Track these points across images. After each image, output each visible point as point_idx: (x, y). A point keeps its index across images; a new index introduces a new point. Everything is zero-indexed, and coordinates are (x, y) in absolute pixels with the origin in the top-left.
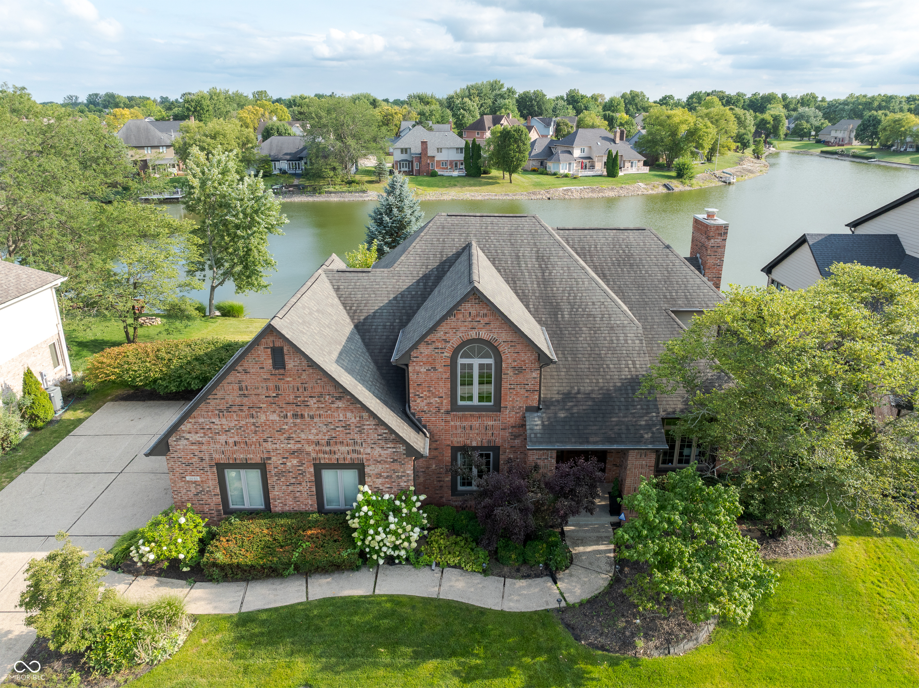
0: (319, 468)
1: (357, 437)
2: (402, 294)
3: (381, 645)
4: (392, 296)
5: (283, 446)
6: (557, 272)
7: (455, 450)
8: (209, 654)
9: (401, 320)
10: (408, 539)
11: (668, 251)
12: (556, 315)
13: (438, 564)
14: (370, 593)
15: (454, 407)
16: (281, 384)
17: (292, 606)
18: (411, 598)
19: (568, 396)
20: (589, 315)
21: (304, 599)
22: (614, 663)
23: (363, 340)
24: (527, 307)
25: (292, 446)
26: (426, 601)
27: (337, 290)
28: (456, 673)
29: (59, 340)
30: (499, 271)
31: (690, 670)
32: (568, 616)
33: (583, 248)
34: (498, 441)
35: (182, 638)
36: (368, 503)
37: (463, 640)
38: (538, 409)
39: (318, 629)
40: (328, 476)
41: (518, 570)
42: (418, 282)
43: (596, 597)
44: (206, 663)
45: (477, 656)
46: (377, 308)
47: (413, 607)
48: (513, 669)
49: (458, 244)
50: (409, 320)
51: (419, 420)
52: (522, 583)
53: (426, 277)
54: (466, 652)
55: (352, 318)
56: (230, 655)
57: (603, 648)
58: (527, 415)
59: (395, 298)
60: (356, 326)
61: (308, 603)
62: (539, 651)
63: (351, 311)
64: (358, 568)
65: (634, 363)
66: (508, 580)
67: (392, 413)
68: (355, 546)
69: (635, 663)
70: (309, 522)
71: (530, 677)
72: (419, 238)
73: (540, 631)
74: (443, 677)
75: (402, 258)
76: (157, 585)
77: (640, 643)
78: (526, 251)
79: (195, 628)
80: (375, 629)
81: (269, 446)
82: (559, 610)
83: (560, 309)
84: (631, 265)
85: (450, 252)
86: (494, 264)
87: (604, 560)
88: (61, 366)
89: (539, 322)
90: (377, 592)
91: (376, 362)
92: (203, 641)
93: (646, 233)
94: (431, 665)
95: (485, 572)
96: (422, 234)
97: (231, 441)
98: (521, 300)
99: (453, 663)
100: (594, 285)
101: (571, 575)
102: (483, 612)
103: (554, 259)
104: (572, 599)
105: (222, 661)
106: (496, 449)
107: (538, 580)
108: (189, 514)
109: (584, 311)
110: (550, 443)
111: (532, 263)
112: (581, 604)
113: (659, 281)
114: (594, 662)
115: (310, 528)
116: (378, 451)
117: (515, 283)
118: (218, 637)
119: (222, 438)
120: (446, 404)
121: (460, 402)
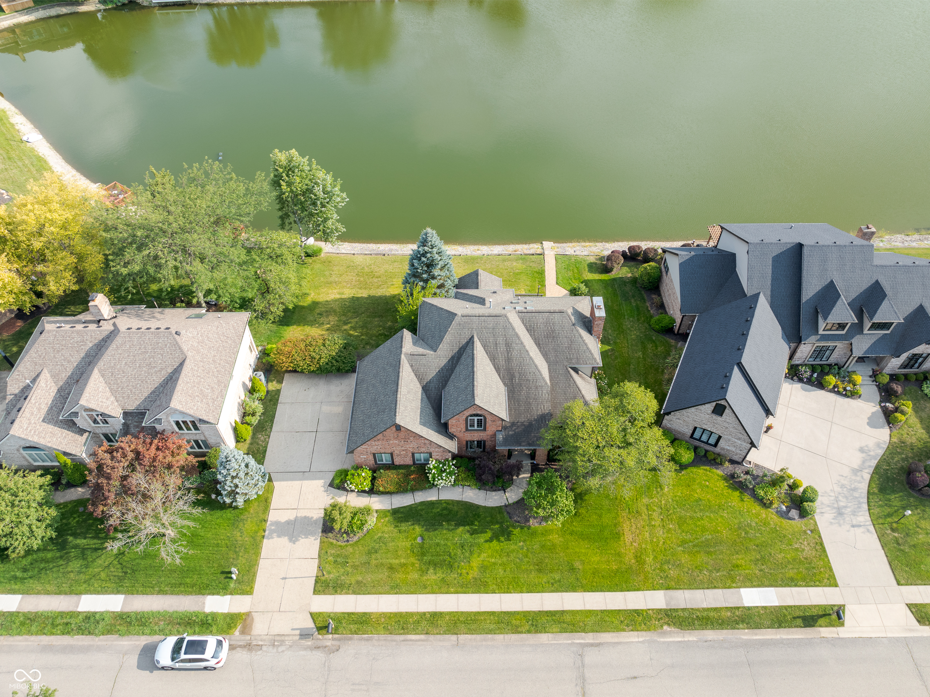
0: (413, 454)
1: (429, 446)
2: (442, 369)
3: (443, 521)
4: (437, 370)
5: (399, 448)
6: (515, 353)
7: (467, 442)
8: (386, 525)
9: (442, 384)
10: (450, 481)
11: (573, 327)
12: (512, 380)
13: (461, 485)
14: (437, 499)
15: (467, 429)
16: (399, 434)
17: (410, 505)
18: (452, 501)
19: (513, 424)
20: (527, 380)
21: (414, 503)
22: (522, 528)
23: (426, 395)
24: (499, 375)
25: (403, 448)
26: (458, 502)
27: (412, 366)
28: (468, 531)
29: (251, 343)
30: (487, 354)
31: (546, 531)
32: (508, 509)
33: (530, 326)
34: (485, 439)
35: (375, 520)
36: (435, 468)
37: (472, 519)
38: (501, 431)
39: (421, 515)
40: (417, 456)
41: (492, 488)
42: (449, 361)
43: (519, 500)
44: (386, 529)
45: (476, 525)
46: (431, 377)
47: (453, 505)
48: (488, 530)
49: (468, 337)
50: (446, 384)
51: (453, 434)
52: (494, 493)
53: (453, 358)
54: (472, 524)
55: (420, 383)
56: (393, 526)
57: (519, 522)
58: (497, 433)
59: (439, 371)
60: (423, 388)
61: (416, 504)
62: (497, 523)
63: (420, 380)
64: (432, 488)
65: (544, 407)
66: (488, 492)
67: (442, 437)
68: (430, 483)
69: (529, 528)
70: (411, 471)
71: (493, 533)
72: (448, 332)
73: (498, 515)
74: (465, 534)
75: (441, 346)
76: (357, 496)
77: (531, 521)
78: (501, 340)
79: (378, 515)
80: (441, 515)
81: (394, 449)
82: (506, 506)
83: (515, 377)
84: (554, 337)
85: (464, 342)
86: (485, 349)
87: (525, 482)
88: (253, 352)
89: (505, 384)
90: (440, 499)
91: (433, 407)
92: (382, 521)
93: (564, 315)
94: (461, 529)
95: (480, 489)
96: (450, 329)
97: (379, 448)
98: (497, 371)
99: (467, 528)
100: (531, 362)
101: (511, 490)
102: (478, 507)
103: (513, 345)
104: (511, 501)
105: (391, 528)
106: (485, 441)
107: (499, 492)
108: (365, 470)
109: (525, 377)
110: (505, 446)
111: (502, 348)
112: (513, 504)
113: (566, 348)
114: (515, 527)
115: (412, 475)
116: (437, 450)
117: (494, 361)
118: (387, 519)
119: (376, 447)
120: (464, 429)
121: (469, 428)
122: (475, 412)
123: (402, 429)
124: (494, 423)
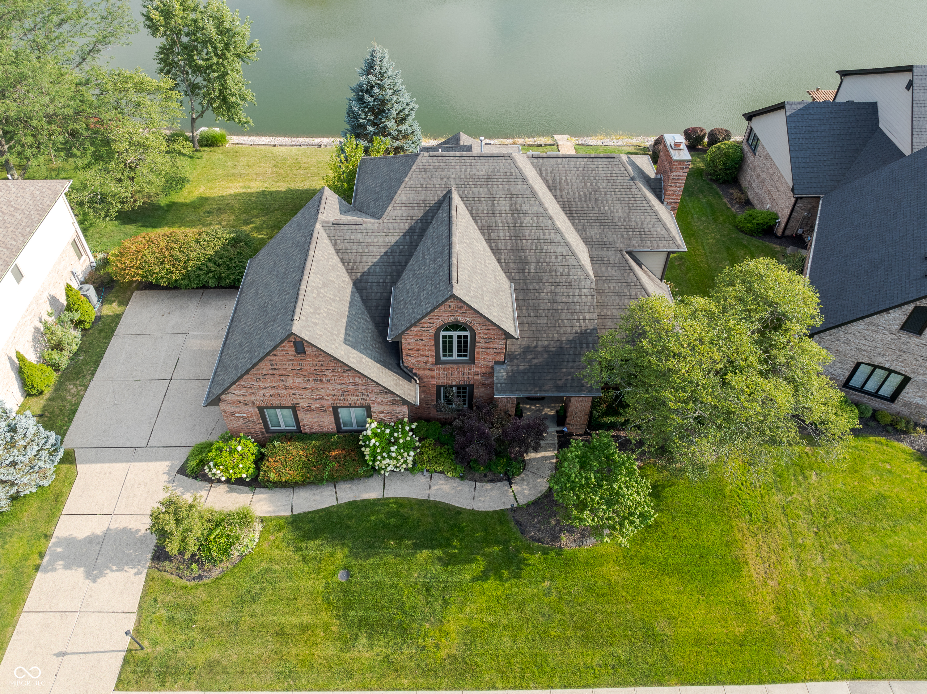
0: (335, 409)
1: (364, 392)
2: (392, 249)
3: (390, 538)
4: (383, 251)
5: (307, 396)
6: (528, 222)
7: (438, 387)
8: (278, 547)
9: (392, 276)
10: (406, 462)
11: (632, 183)
12: (523, 269)
13: (428, 471)
14: (381, 497)
15: (438, 361)
16: (303, 362)
17: (327, 508)
18: (410, 500)
19: (527, 350)
20: (552, 270)
21: (335, 503)
22: (545, 552)
23: (361, 297)
24: (499, 261)
25: (314, 396)
26: (421, 503)
27: (335, 244)
29: (78, 236)
30: (476, 222)
31: (594, 558)
32: (518, 515)
33: (554, 181)
34: (473, 382)
35: (257, 535)
36: (376, 435)
37: (446, 535)
38: (504, 363)
39: (348, 527)
40: (343, 413)
41: (485, 476)
42: (405, 235)
43: (539, 499)
44: (277, 554)
45: (455, 547)
46: (370, 264)
47: (412, 509)
48: (478, 557)
49: (440, 192)
50: (399, 277)
51: (411, 371)
52: (488, 486)
53: (412, 229)
54: (448, 545)
55: (351, 276)
56: (292, 548)
57: (539, 541)
58: (496, 367)
59: (386, 254)
60: (355, 284)
61: (339, 506)
62: (497, 542)
63: (350, 269)
64: (371, 476)
65: (584, 319)
66: (478, 484)
68: (368, 465)
69: (559, 552)
70: (332, 443)
71: (490, 563)
72: (403, 184)
73: (498, 528)
74: (433, 564)
75: (390, 208)
76: (228, 492)
77: (564, 538)
78: (501, 199)
79: (264, 528)
80: (386, 526)
81: (297, 397)
82: (513, 510)
83: (528, 264)
84: (597, 200)
85: (433, 201)
86: (471, 214)
87: (548, 466)
88: (84, 257)
89: (509, 277)
90: (386, 496)
91: (373, 319)
92: (271, 538)
93: (615, 161)
94: (426, 553)
95: (462, 478)
96: (407, 179)
97: (268, 394)
98: (494, 254)
99: (438, 552)
100: (559, 237)
101: (523, 480)
102: (459, 511)
103: (526, 207)
104: (522, 501)
105: (288, 553)
106: (471, 387)
107: (499, 484)
108: (243, 441)
109: (548, 265)
110: (512, 391)
111: (504, 212)
112: (528, 505)
113: (620, 218)
114: (531, 551)
115: (334, 450)
116: (380, 399)
117: (490, 236)
118: (281, 535)
119: (261, 393)
120: (432, 360)
121: (442, 358)
122: (452, 319)
123: (309, 351)
124: (491, 345)
